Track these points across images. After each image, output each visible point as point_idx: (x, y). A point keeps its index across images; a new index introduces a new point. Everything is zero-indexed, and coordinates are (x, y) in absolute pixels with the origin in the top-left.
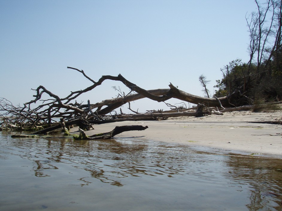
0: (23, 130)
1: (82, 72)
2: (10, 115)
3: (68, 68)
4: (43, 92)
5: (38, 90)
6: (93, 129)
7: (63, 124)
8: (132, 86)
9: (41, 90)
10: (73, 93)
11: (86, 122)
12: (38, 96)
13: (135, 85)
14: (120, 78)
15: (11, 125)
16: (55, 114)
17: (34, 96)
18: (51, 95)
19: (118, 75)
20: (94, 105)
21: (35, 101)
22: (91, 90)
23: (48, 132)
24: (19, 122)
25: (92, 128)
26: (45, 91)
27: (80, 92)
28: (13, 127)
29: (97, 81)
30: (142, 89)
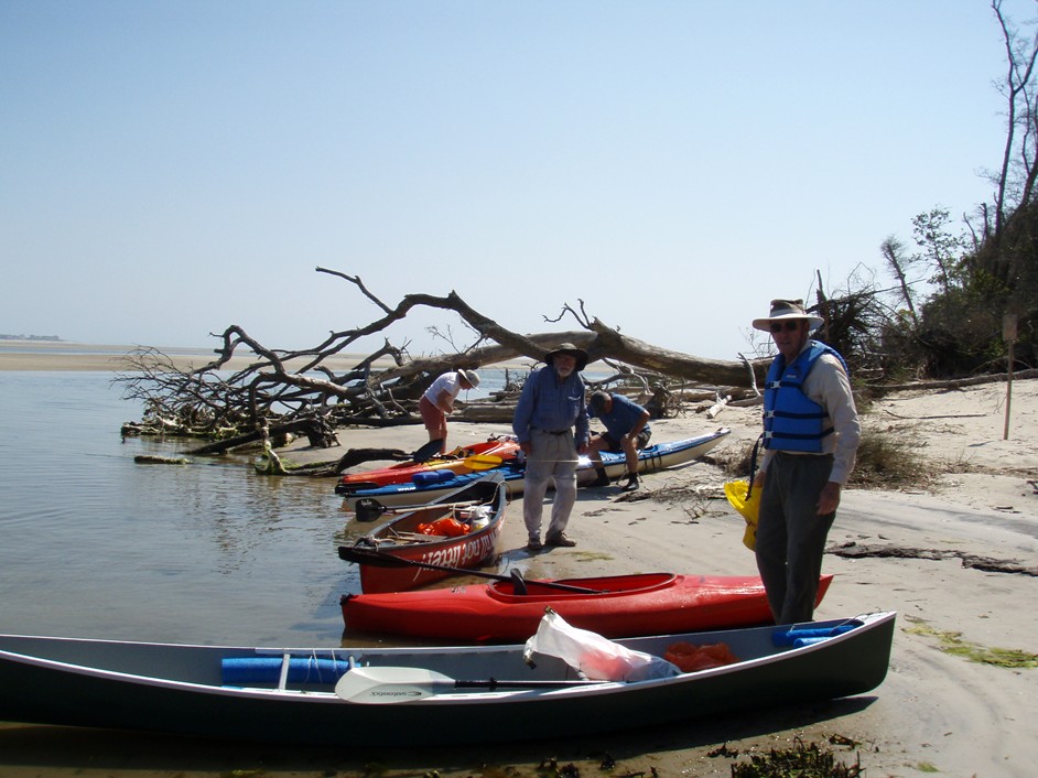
0: (190, 435)
1: (357, 281)
2: (166, 392)
3: (319, 270)
4: (239, 341)
5: (226, 336)
6: (339, 445)
7: (263, 431)
8: (483, 327)
9: (234, 336)
10: (335, 336)
11: (324, 428)
12: (227, 353)
13: (492, 323)
14: (453, 302)
15: (164, 421)
16: (281, 392)
17: (217, 351)
18: (258, 350)
19: (450, 295)
20: (382, 373)
21: (216, 366)
22: (380, 329)
23: (230, 449)
24: (196, 407)
25: (334, 444)
26: (244, 338)
27: (354, 335)
28: (167, 427)
29: (394, 308)
30: (511, 334)
